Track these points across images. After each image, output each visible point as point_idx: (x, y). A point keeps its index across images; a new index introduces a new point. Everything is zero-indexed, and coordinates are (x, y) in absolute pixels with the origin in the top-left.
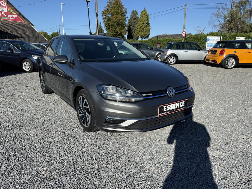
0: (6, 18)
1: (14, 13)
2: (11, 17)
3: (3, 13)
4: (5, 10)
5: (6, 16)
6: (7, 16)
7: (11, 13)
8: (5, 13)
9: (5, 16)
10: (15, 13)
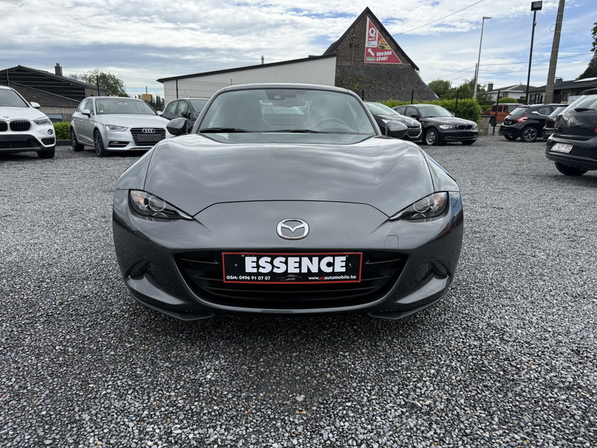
0: (374, 59)
1: (388, 47)
2: (382, 56)
3: (370, 50)
4: (375, 44)
5: (373, 54)
6: (375, 56)
7: (382, 49)
8: (373, 49)
9: (371, 56)
10: (390, 48)
